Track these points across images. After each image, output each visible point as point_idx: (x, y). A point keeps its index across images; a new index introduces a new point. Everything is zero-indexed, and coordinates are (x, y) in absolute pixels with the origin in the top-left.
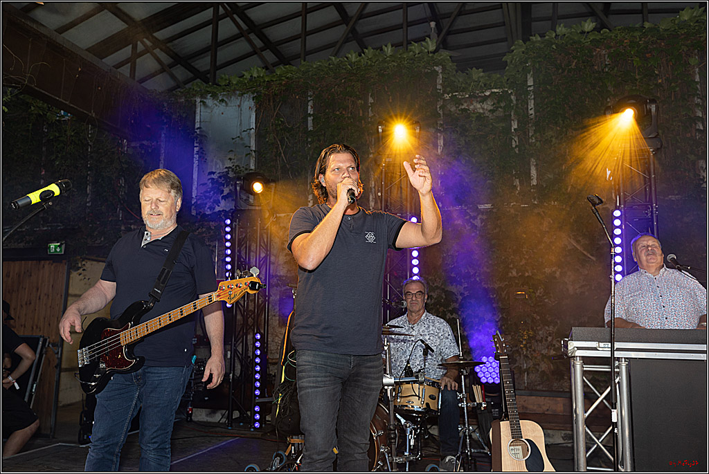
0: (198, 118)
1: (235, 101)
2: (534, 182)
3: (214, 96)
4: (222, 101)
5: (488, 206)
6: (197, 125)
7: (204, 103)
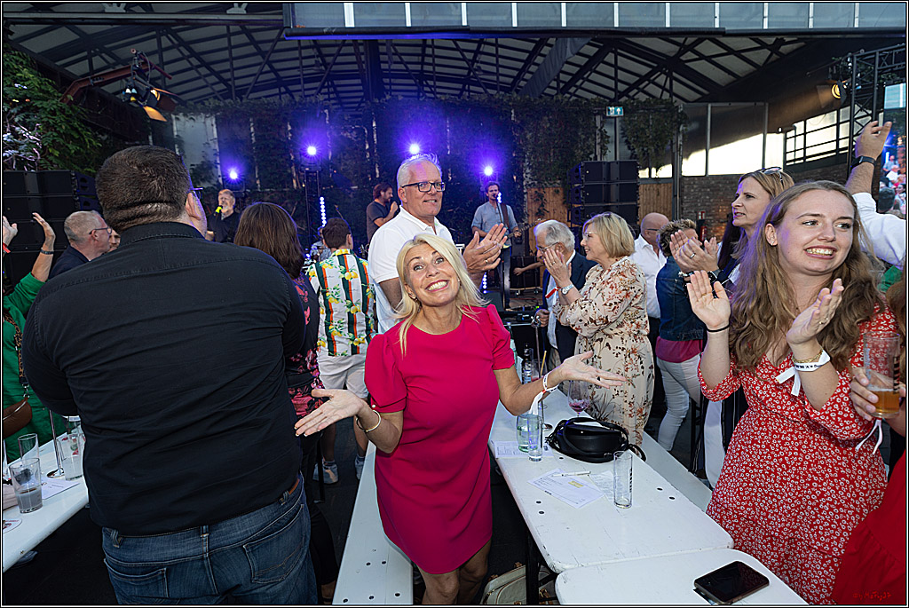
0: (175, 128)
1: (200, 119)
2: (378, 176)
3: (185, 115)
4: (192, 118)
5: (356, 187)
6: (175, 133)
7: (177, 119)
